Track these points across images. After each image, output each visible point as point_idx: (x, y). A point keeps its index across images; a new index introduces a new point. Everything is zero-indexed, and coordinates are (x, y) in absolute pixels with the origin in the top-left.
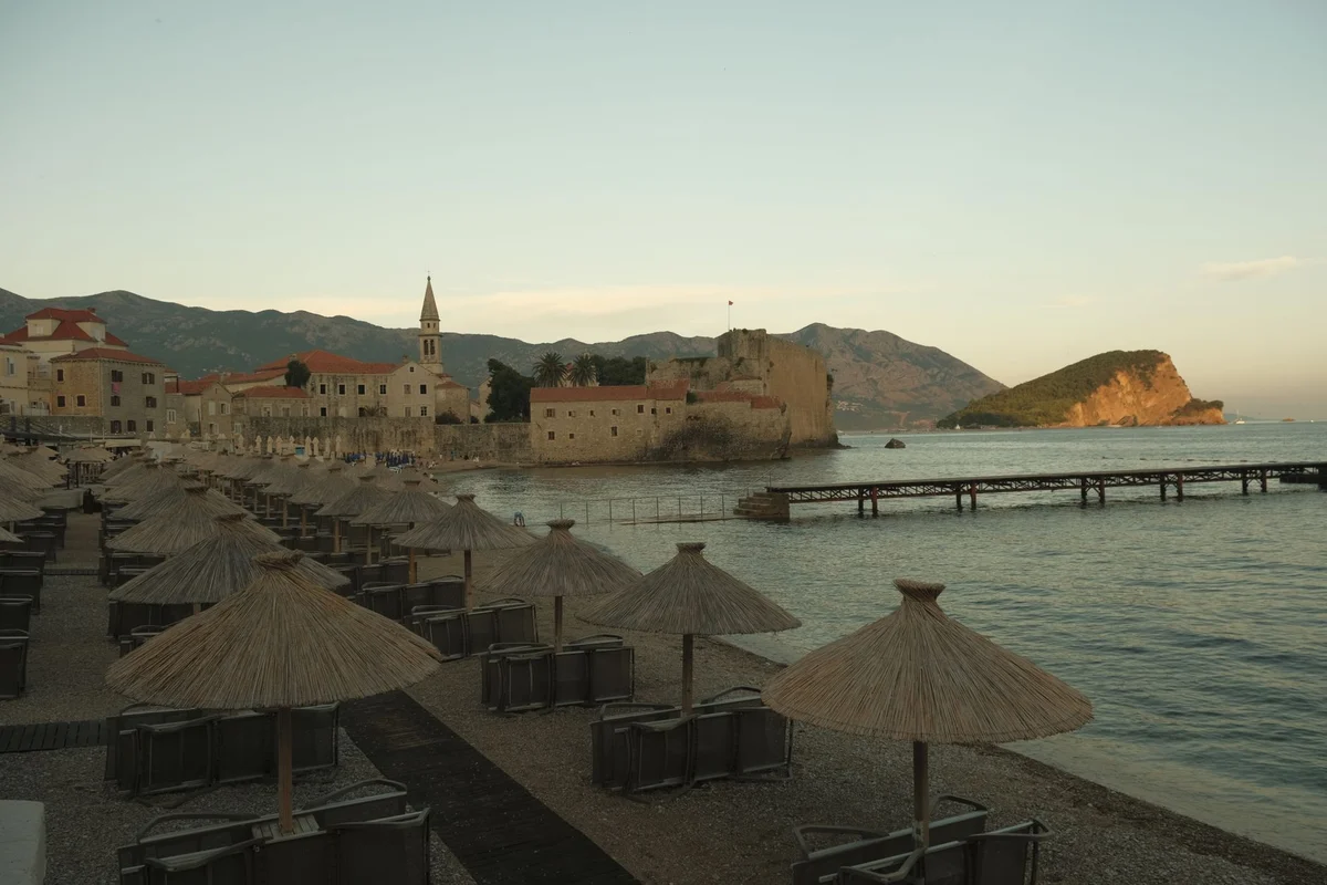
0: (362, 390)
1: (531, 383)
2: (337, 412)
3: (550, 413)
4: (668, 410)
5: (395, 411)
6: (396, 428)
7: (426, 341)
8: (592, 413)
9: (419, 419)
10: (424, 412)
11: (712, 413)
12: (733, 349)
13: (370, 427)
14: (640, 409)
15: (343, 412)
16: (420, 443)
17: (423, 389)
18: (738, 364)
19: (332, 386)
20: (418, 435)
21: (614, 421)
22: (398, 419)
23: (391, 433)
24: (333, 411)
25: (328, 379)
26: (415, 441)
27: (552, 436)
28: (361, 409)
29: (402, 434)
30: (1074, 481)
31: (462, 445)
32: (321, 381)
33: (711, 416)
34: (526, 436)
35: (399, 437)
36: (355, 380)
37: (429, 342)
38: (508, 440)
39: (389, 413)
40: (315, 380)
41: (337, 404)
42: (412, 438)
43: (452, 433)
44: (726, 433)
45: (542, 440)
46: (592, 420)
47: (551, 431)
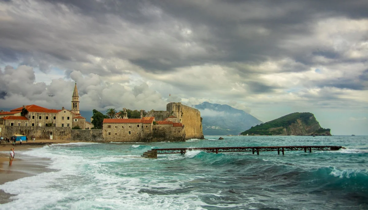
0: (47, 118)
1: (105, 117)
2: (38, 125)
3: (109, 127)
4: (147, 127)
5: (59, 125)
6: (58, 130)
7: (74, 103)
8: (123, 127)
9: (66, 127)
10: (68, 125)
11: (161, 128)
12: (171, 108)
13: (49, 130)
14: (138, 126)
15: (40, 125)
16: (66, 135)
17: (68, 118)
18: (172, 113)
19: (37, 116)
20: (66, 133)
21: (130, 130)
22: (59, 128)
23: (56, 132)
24: (36, 124)
25: (36, 114)
26: (65, 135)
27: (110, 134)
28: (46, 124)
29: (60, 132)
30: (250, 149)
31: (80, 136)
32: (33, 115)
33: (160, 129)
34: (102, 133)
35: (59, 133)
36: (45, 114)
37: (75, 104)
38: (95, 135)
39: (56, 126)
40: (30, 114)
41: (38, 123)
42: (63, 134)
43: (77, 133)
44: (165, 134)
45: (106, 135)
46: (123, 129)
47: (109, 132)
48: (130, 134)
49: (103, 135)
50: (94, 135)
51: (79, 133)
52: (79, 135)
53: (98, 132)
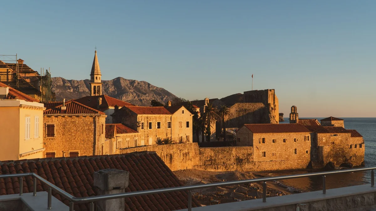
0: (159, 125)
2: (148, 141)
3: (263, 140)
5: (175, 139)
6: (180, 151)
8: (284, 140)
10: (187, 139)
15: (150, 141)
16: (191, 160)
17: (188, 124)
19: (146, 124)
20: (190, 155)
21: (295, 145)
23: (178, 154)
25: (145, 119)
27: (264, 154)
28: (158, 139)
29: (183, 154)
31: (215, 160)
32: (142, 120)
34: (251, 154)
35: (181, 158)
36: (156, 118)
38: (241, 157)
39: (172, 140)
40: (139, 118)
41: (148, 136)
43: (210, 154)
44: (343, 152)
45: (259, 156)
46: (284, 145)
47: (264, 151)
48: (296, 154)
49: (254, 157)
50: (239, 158)
51: (213, 155)
52: (213, 158)
53: (246, 152)
